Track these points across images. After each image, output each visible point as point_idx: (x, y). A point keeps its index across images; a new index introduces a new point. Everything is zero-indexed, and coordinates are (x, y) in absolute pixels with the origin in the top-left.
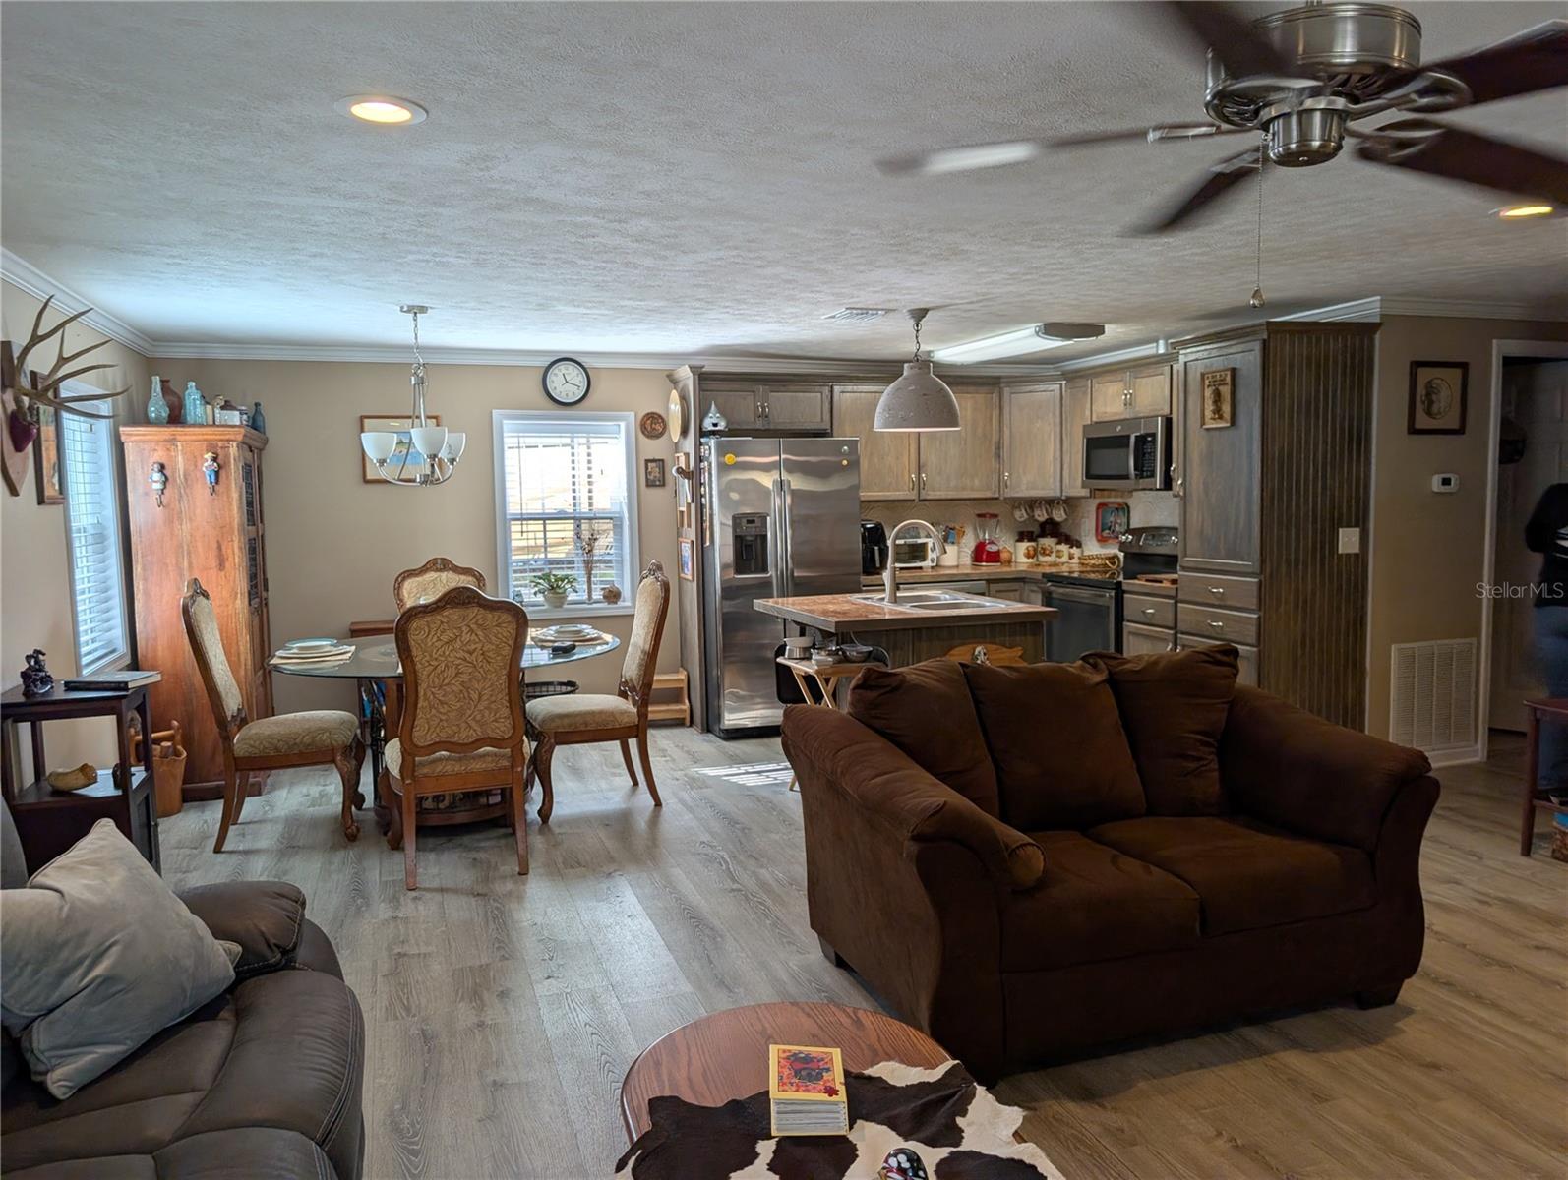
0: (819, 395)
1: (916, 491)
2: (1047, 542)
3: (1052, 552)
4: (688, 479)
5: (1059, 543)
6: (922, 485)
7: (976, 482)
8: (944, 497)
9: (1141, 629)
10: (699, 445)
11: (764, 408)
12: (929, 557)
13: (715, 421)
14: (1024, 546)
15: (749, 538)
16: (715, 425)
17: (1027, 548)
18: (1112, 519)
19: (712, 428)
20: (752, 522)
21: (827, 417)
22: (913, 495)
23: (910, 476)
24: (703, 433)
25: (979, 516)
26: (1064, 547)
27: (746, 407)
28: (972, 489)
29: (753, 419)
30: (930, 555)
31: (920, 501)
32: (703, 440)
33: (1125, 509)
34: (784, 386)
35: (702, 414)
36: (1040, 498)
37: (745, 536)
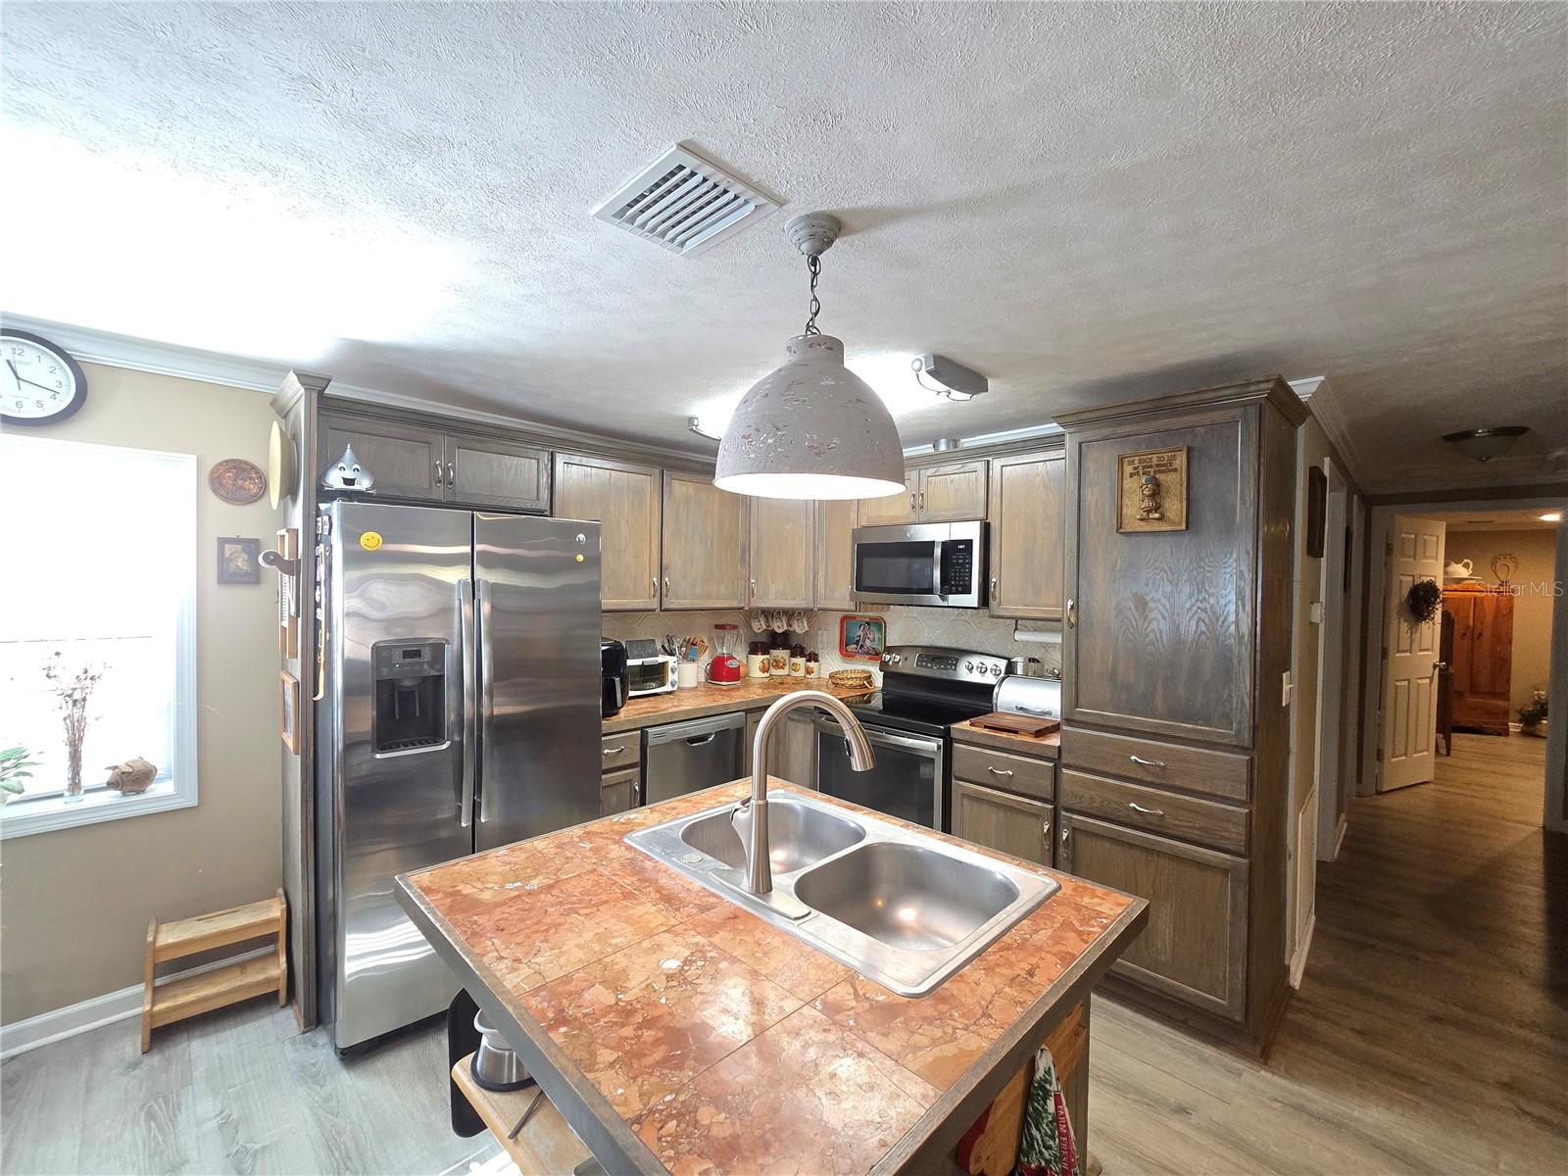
0: (534, 462)
1: (657, 598)
2: (781, 654)
3: (785, 665)
4: (291, 574)
5: (793, 655)
6: (664, 591)
7: (723, 589)
8: (688, 606)
9: (988, 794)
10: (312, 516)
11: (446, 470)
12: (670, 680)
13: (349, 474)
14: (758, 659)
15: (408, 683)
16: (349, 482)
17: (763, 662)
18: (860, 633)
19: (341, 485)
20: (418, 654)
21: (545, 494)
22: (655, 604)
23: (650, 578)
24: (326, 495)
25: (717, 627)
26: (800, 661)
27: (414, 467)
28: (718, 597)
29: (427, 486)
30: (671, 677)
31: (661, 611)
32: (323, 506)
33: (879, 624)
34: (481, 442)
35: (326, 462)
36: (779, 609)
37: (400, 680)
